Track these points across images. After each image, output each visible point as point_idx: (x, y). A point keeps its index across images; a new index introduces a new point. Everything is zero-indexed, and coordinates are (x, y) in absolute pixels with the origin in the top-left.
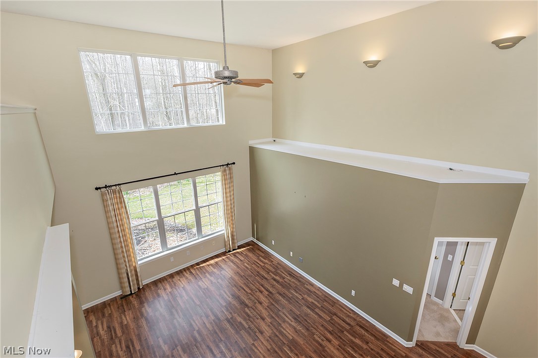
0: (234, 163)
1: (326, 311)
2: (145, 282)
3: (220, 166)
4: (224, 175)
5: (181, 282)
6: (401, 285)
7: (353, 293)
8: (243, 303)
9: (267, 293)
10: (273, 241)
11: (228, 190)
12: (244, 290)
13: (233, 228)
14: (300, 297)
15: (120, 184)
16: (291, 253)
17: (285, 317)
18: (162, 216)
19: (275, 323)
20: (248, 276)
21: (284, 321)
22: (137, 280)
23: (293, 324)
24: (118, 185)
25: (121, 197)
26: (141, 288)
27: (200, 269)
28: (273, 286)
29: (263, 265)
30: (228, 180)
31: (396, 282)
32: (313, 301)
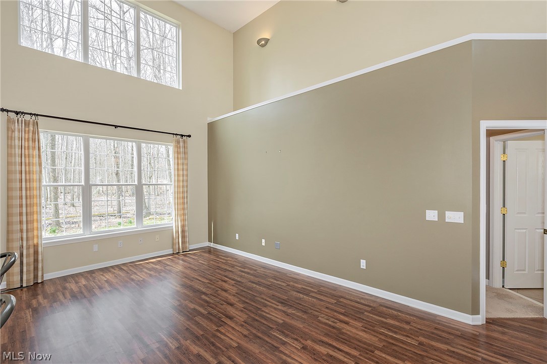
0: (189, 136)
1: (328, 295)
2: (47, 277)
3: (173, 134)
4: (177, 147)
5: (104, 276)
6: (442, 216)
7: (363, 264)
8: (198, 291)
9: (233, 282)
10: (237, 235)
11: (180, 167)
12: (200, 280)
13: (184, 220)
14: (285, 285)
15: (38, 115)
16: (263, 241)
17: (266, 302)
18: (91, 183)
19: (251, 308)
20: (204, 269)
21: (266, 306)
22: (36, 269)
23: (280, 307)
24: (35, 114)
25: (36, 132)
26: (40, 281)
27: (135, 266)
28: (241, 276)
29: (224, 261)
30: (182, 154)
31: (432, 215)
32: (304, 287)
